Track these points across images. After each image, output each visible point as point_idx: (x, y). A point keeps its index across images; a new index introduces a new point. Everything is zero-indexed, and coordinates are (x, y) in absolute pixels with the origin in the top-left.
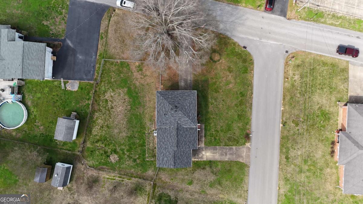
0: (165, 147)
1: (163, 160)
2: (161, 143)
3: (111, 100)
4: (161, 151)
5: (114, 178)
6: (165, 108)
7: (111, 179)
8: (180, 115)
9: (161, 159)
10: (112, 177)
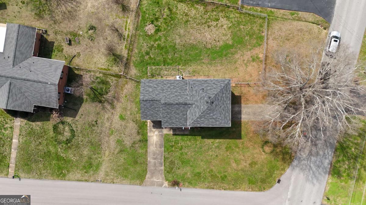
0: (164, 90)
1: (150, 87)
2: (169, 85)
3: (218, 25)
4: (159, 85)
5: (127, 29)
6: (210, 89)
7: (126, 26)
8: (202, 107)
9: (151, 84)
10: (128, 27)
